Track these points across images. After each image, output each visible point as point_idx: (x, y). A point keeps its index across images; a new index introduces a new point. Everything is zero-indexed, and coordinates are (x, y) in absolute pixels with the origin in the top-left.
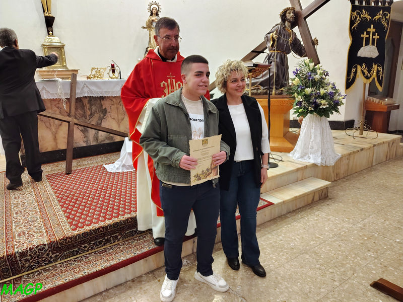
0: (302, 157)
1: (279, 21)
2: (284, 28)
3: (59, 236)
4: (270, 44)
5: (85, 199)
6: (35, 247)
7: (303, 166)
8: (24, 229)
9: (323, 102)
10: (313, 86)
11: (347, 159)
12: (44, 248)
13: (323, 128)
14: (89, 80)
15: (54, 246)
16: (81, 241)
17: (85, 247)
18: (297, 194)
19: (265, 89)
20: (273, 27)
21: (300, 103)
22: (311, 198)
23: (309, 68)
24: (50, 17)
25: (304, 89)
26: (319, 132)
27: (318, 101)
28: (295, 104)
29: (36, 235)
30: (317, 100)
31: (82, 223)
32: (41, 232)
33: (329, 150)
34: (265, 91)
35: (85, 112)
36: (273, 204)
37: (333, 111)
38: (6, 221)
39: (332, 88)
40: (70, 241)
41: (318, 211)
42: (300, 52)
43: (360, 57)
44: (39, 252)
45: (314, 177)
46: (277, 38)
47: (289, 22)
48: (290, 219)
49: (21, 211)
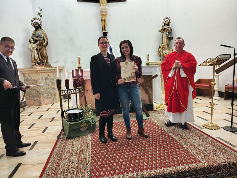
8: (66, 168)
24: (105, 32)
38: (59, 158)
49: (69, 151)
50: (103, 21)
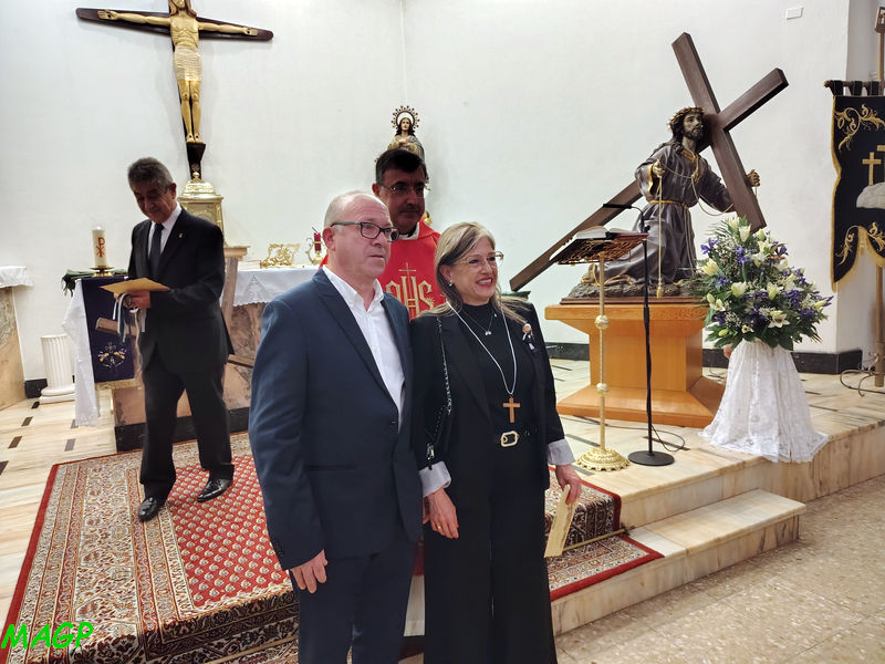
0: (732, 441)
1: (669, 136)
2: (679, 152)
3: (165, 618)
4: (647, 187)
5: (233, 531)
6: (110, 642)
7: (734, 463)
8: (96, 597)
9: (776, 313)
10: (750, 277)
11: (846, 446)
12: (130, 645)
13: (779, 374)
14: (264, 269)
15: (152, 640)
16: (211, 632)
17: (220, 645)
18: (722, 534)
19: (640, 283)
20: (655, 152)
21: (720, 316)
22: (756, 540)
23: (739, 238)
24: (196, 143)
25: (729, 284)
26: (771, 383)
27: (764, 311)
28: (708, 318)
29: (117, 613)
30: (761, 310)
31: (218, 588)
32: (129, 606)
33: (797, 425)
34: (639, 287)
35: (251, 336)
36: (661, 556)
37: (801, 335)
38: (63, 576)
39: (796, 282)
40: (188, 630)
41: (774, 575)
42: (720, 201)
43: (863, 208)
44: (118, 654)
45: (764, 489)
46: (663, 175)
47: (691, 138)
48: (703, 595)
49: (96, 555)
50: (188, 103)
